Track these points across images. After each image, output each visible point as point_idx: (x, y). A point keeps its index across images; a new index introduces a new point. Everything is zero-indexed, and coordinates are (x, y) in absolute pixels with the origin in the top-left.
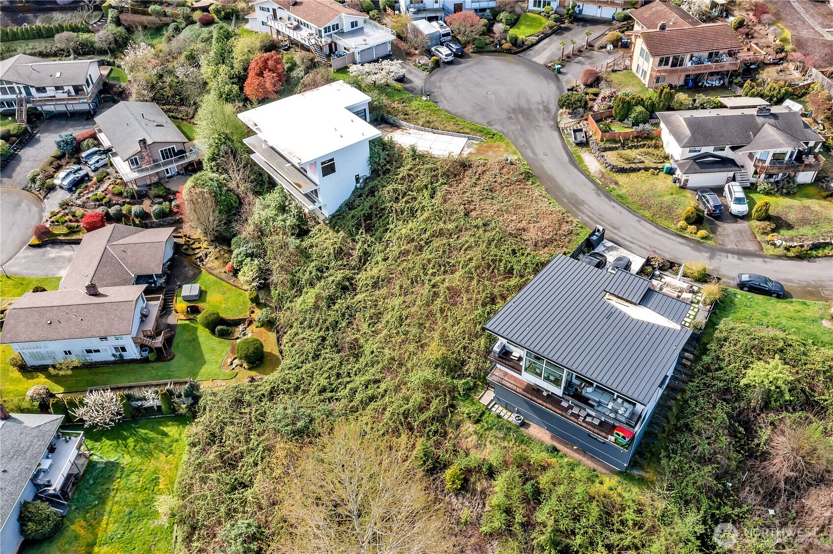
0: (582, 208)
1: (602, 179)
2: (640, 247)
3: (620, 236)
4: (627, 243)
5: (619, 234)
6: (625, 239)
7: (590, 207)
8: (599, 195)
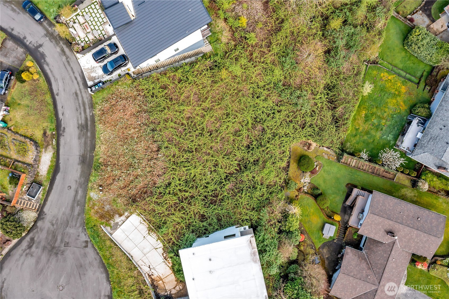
0: (83, 122)
1: (50, 142)
2: (74, 73)
3: (79, 86)
4: (79, 79)
5: (78, 89)
6: (78, 83)
7: (78, 120)
8: (64, 128)
